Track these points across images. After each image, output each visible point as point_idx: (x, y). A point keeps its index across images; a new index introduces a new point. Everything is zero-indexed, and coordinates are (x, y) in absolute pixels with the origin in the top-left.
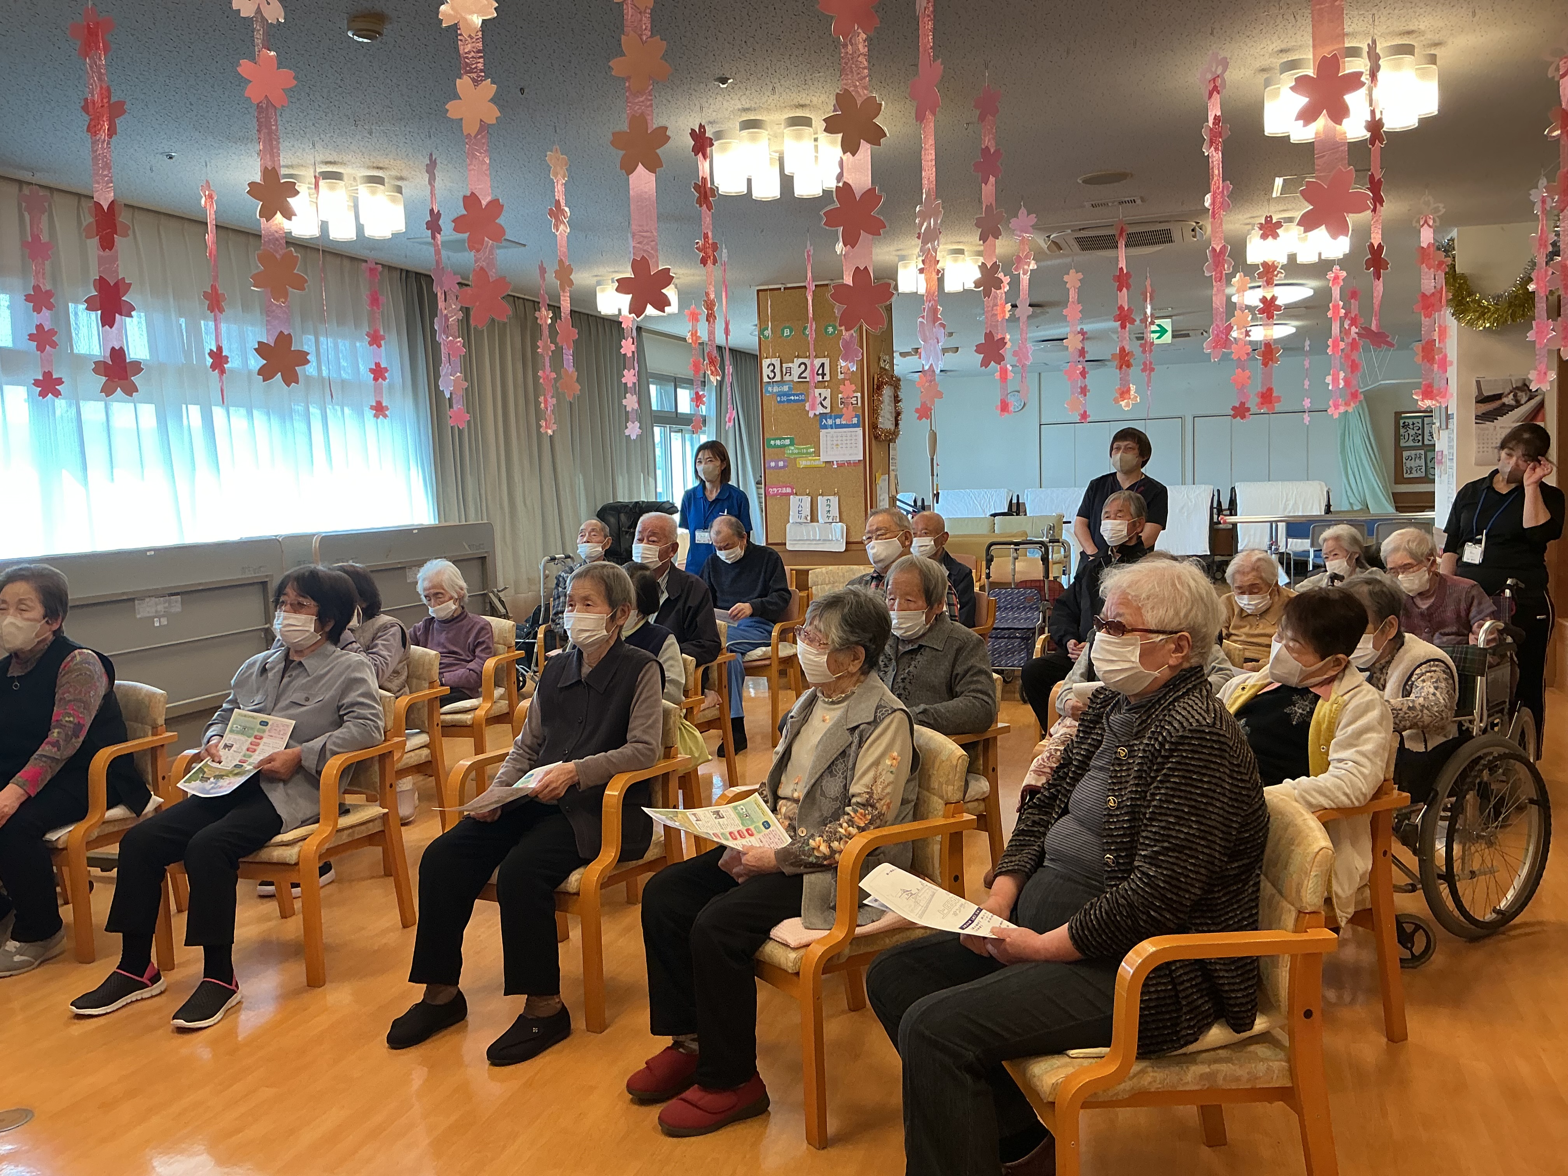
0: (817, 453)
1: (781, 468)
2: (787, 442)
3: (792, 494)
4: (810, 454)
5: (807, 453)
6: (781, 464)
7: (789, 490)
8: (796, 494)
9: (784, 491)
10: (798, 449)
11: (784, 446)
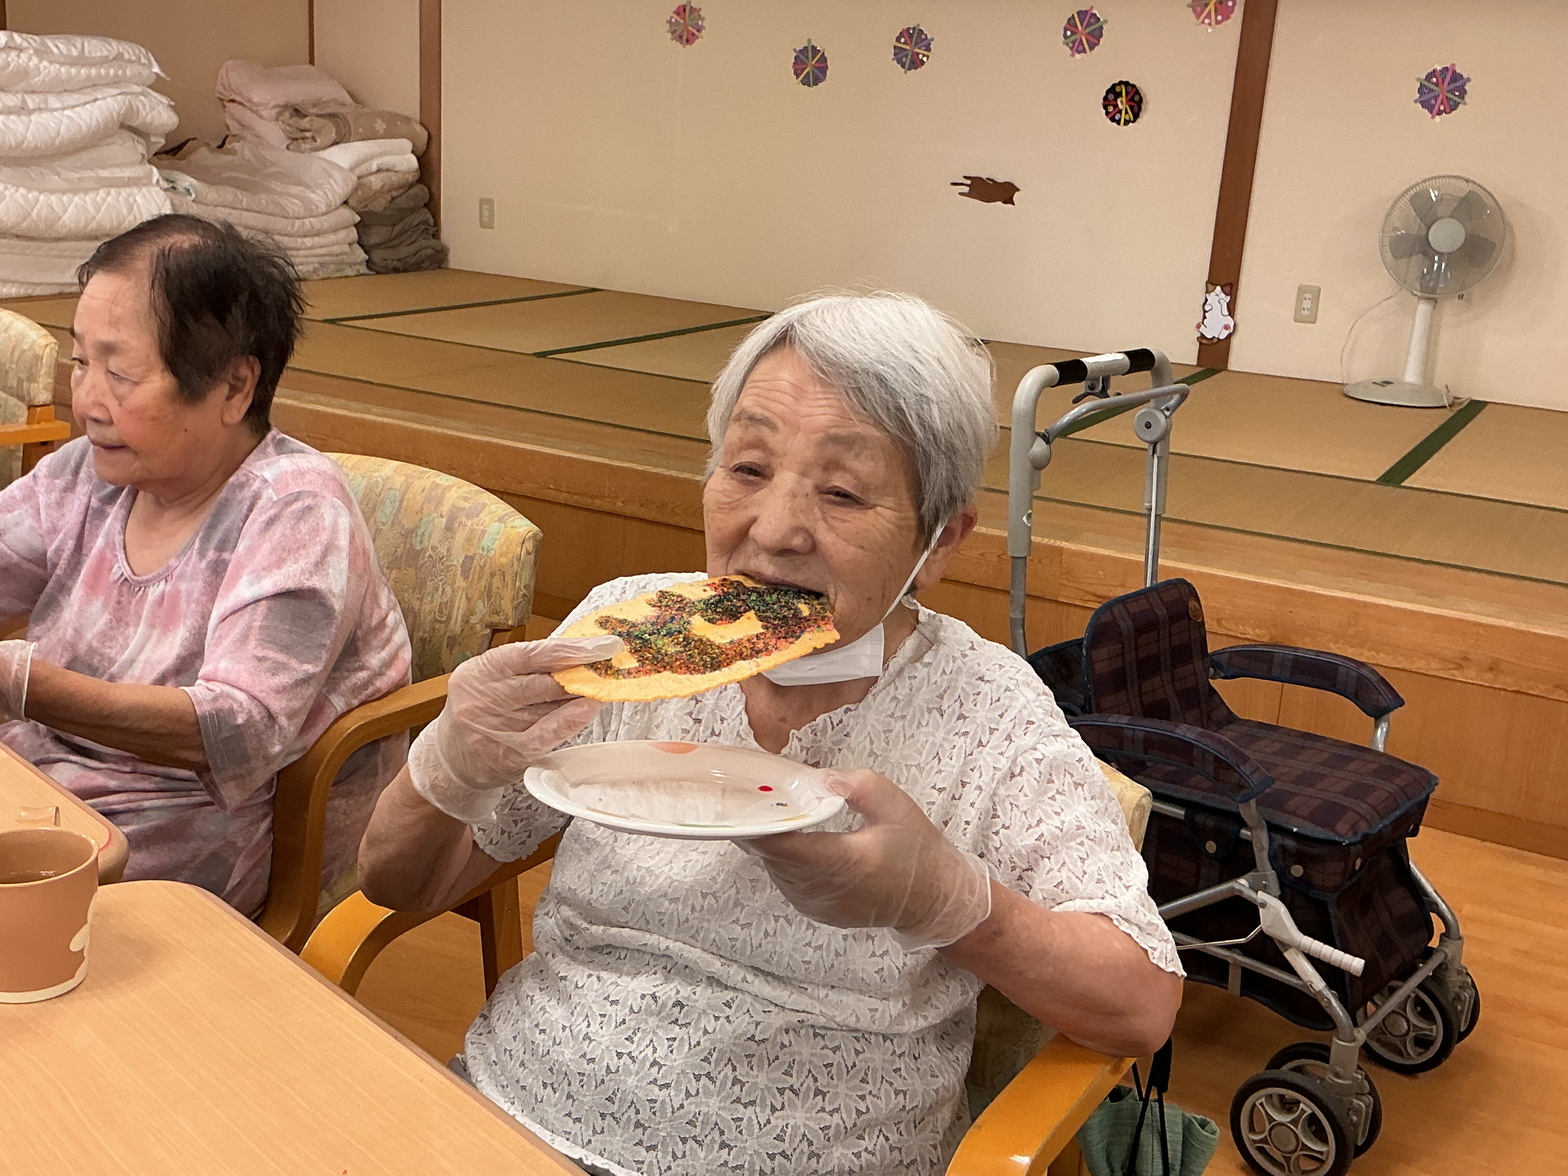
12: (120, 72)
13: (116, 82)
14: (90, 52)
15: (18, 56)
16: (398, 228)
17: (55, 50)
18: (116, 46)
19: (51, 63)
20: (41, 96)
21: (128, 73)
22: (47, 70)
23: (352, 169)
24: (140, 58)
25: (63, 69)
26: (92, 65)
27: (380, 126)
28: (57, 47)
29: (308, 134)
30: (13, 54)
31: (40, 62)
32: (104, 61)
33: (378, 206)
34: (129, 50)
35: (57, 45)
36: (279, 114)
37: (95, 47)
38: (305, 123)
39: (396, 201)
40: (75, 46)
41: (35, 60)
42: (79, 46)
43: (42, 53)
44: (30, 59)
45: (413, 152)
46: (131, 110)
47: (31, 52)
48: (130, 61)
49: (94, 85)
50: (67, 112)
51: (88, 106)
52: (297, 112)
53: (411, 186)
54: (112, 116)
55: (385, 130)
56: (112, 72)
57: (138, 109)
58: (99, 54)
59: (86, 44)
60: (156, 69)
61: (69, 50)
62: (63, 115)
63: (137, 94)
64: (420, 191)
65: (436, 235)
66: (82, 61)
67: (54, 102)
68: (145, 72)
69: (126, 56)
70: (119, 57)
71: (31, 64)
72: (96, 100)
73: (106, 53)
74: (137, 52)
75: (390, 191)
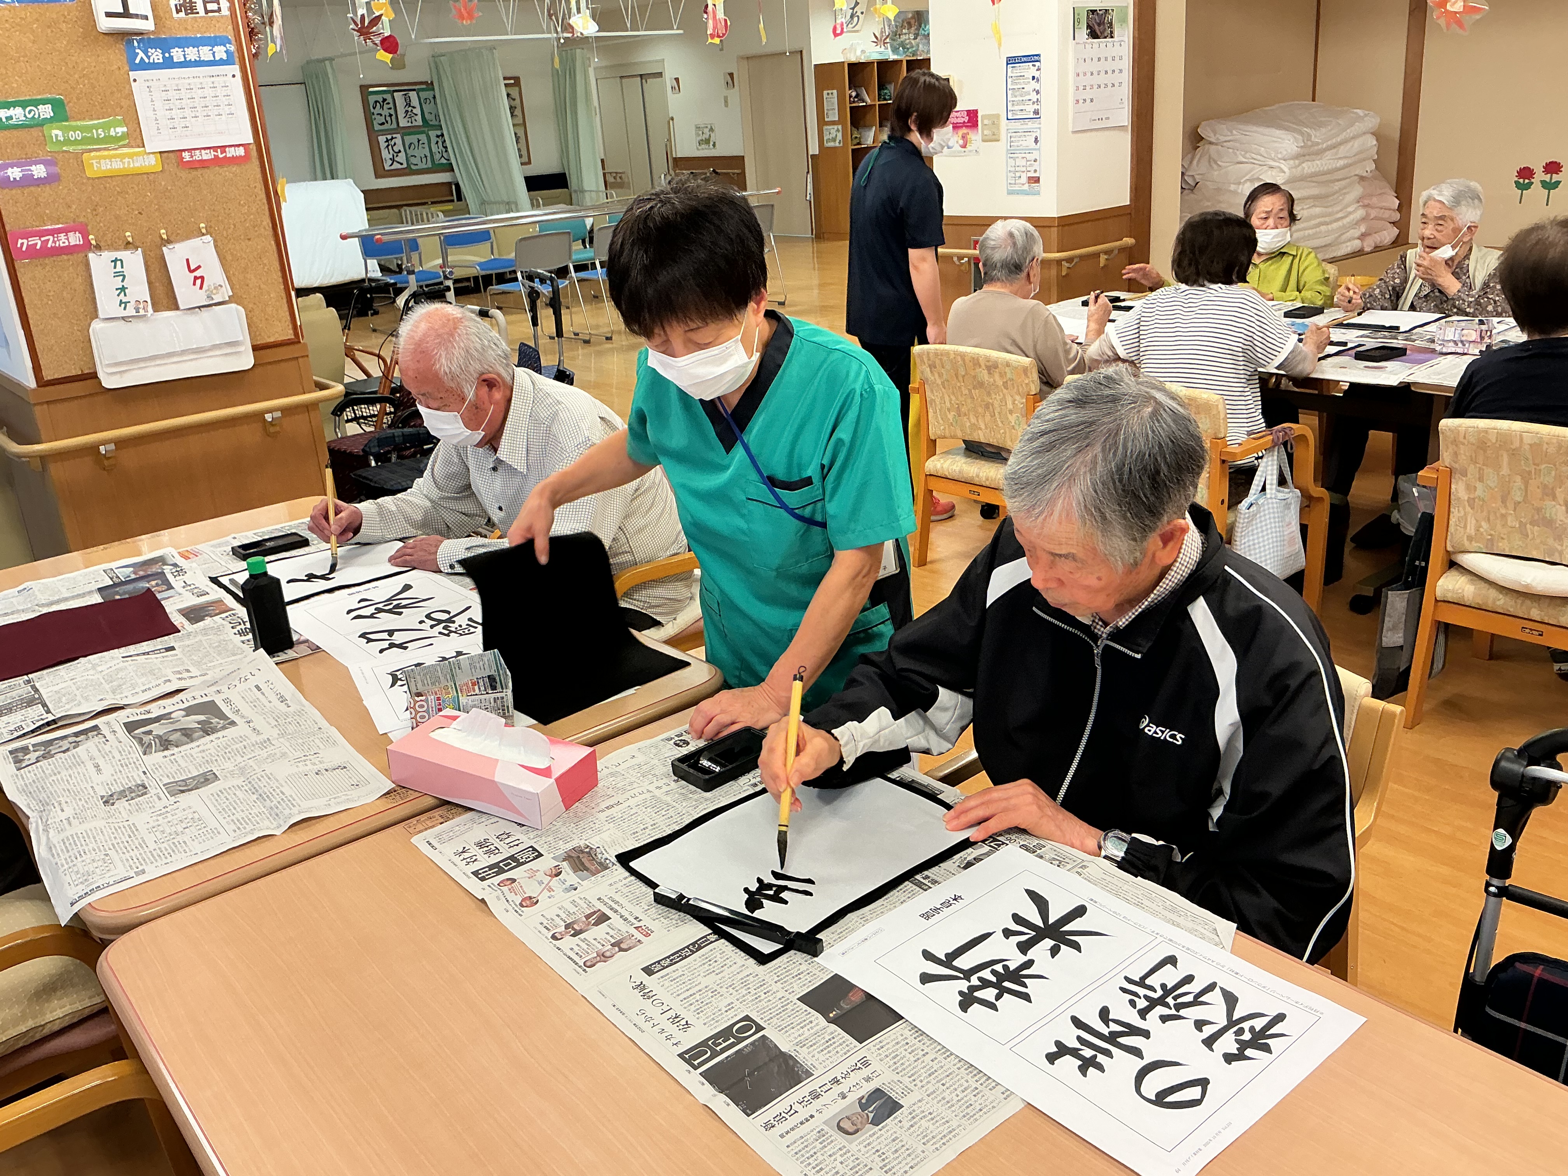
0: (135, 138)
1: (40, 182)
2: (46, 111)
3: (87, 246)
4: (116, 139)
5: (109, 139)
6: (39, 171)
7: (75, 239)
8: (98, 247)
9: (62, 241)
10: (82, 129)
11: (39, 124)
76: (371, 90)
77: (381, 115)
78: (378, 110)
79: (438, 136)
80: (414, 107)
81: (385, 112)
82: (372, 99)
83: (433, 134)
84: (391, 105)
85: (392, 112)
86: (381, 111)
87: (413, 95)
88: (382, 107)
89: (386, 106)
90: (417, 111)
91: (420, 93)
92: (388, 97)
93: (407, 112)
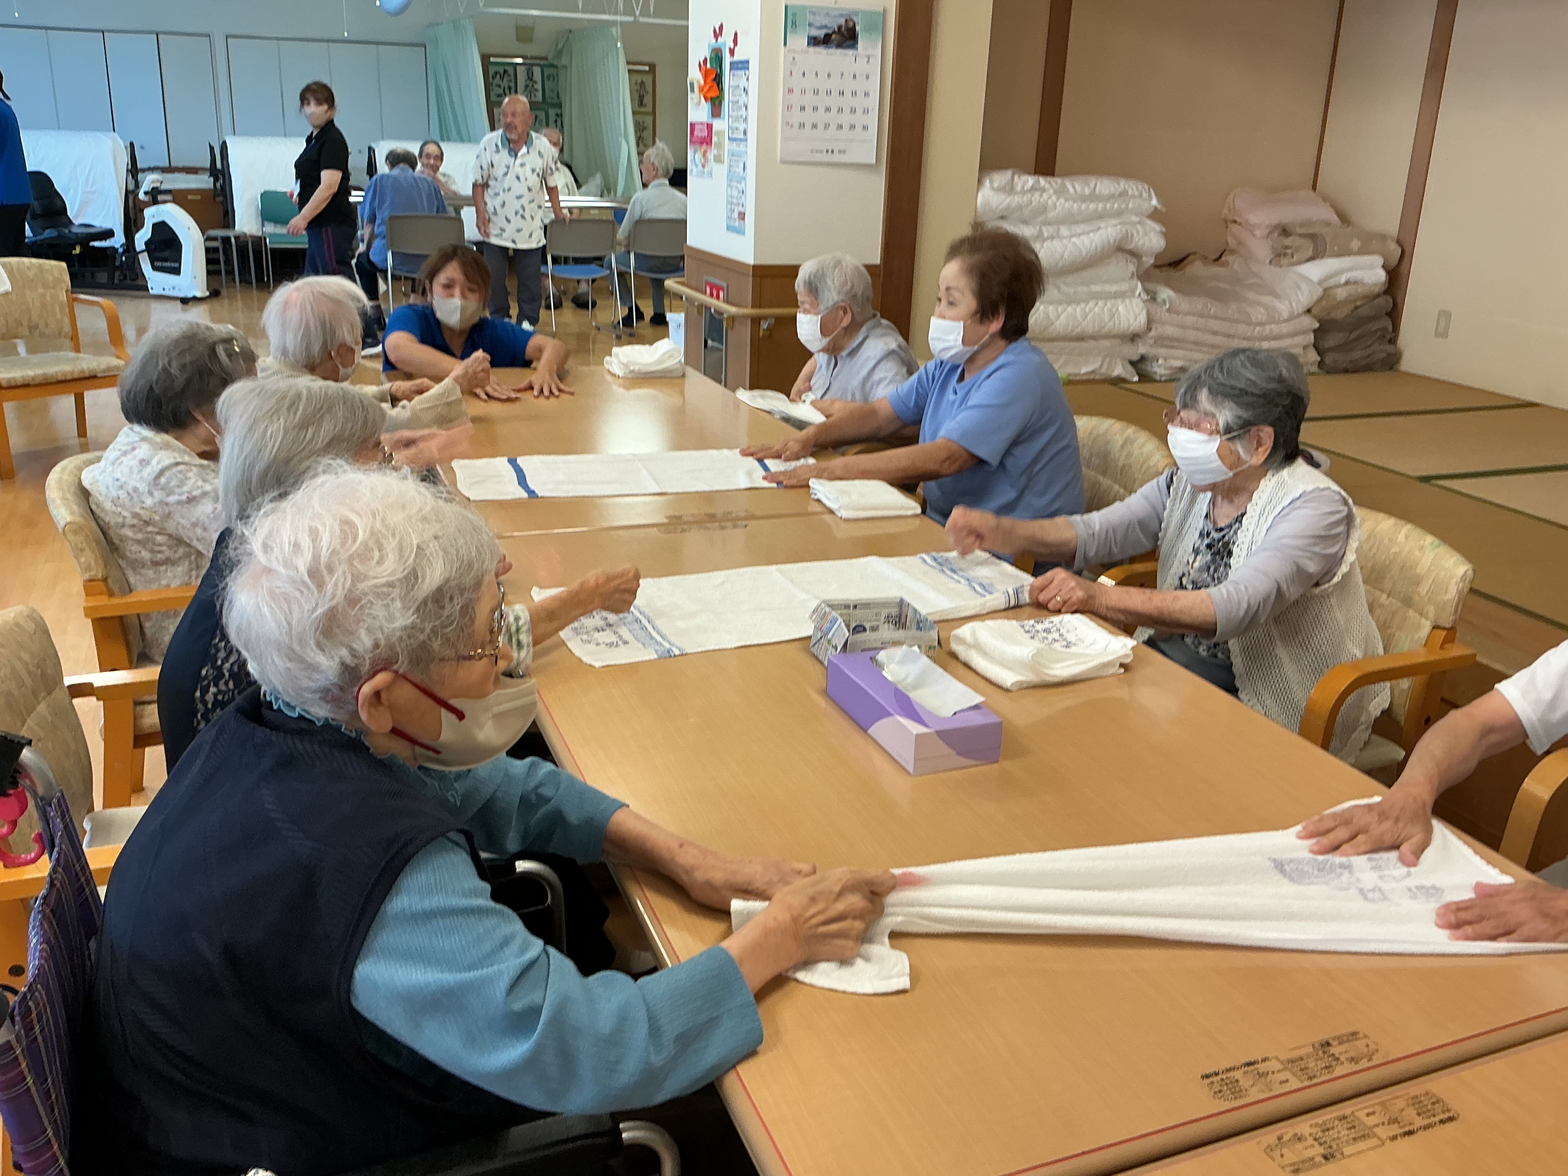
12: (1123, 206)
13: (1119, 214)
14: (1100, 191)
15: (1041, 196)
16: (1354, 335)
17: (1071, 190)
18: (1123, 184)
19: (1066, 200)
20: (1055, 227)
21: (1130, 205)
22: (1062, 205)
23: (1320, 283)
24: (1141, 195)
25: (1075, 206)
26: (1100, 201)
27: (1355, 244)
28: (1074, 187)
29: (1289, 251)
30: (1037, 195)
31: (1058, 199)
32: (1111, 197)
33: (1340, 314)
34: (1133, 187)
35: (1075, 186)
36: (1270, 233)
37: (1105, 186)
38: (1288, 241)
39: (1359, 310)
40: (1088, 185)
41: (1054, 198)
42: (1092, 185)
43: (1061, 192)
44: (1050, 197)
45: (1384, 267)
46: (1126, 237)
47: (1051, 191)
48: (1133, 196)
49: (1100, 216)
50: (1074, 240)
51: (1091, 235)
52: (1285, 231)
53: (1378, 296)
54: (1109, 242)
55: (1359, 249)
56: (1116, 206)
57: (1132, 235)
58: (1107, 192)
59: (1099, 184)
60: (1154, 202)
61: (1083, 189)
62: (1069, 242)
63: (1134, 224)
64: (1385, 302)
65: (1393, 341)
66: (1093, 197)
67: (1064, 231)
68: (1145, 205)
69: (1130, 192)
70: (1124, 194)
71: (1050, 202)
72: (1099, 229)
73: (1113, 190)
74: (1140, 187)
75: (1354, 301)
76: (492, 59)
77: (500, 86)
78: (497, 79)
79: (557, 115)
80: (535, 82)
81: (505, 84)
82: (492, 70)
83: (552, 112)
84: (512, 77)
85: (512, 85)
86: (500, 82)
87: (537, 71)
88: (502, 78)
89: (505, 79)
90: (539, 86)
91: (545, 70)
92: (511, 70)
93: (527, 86)
